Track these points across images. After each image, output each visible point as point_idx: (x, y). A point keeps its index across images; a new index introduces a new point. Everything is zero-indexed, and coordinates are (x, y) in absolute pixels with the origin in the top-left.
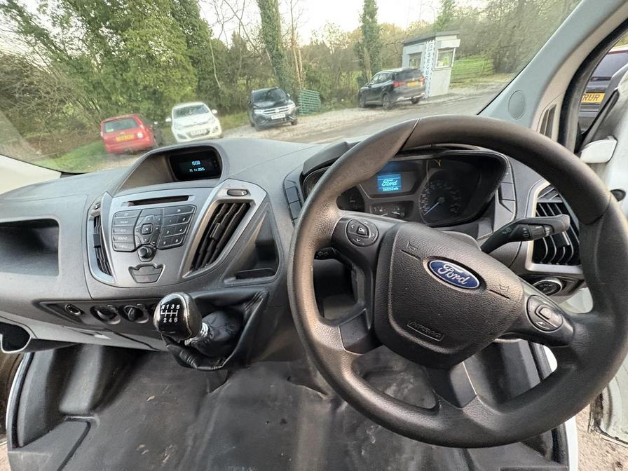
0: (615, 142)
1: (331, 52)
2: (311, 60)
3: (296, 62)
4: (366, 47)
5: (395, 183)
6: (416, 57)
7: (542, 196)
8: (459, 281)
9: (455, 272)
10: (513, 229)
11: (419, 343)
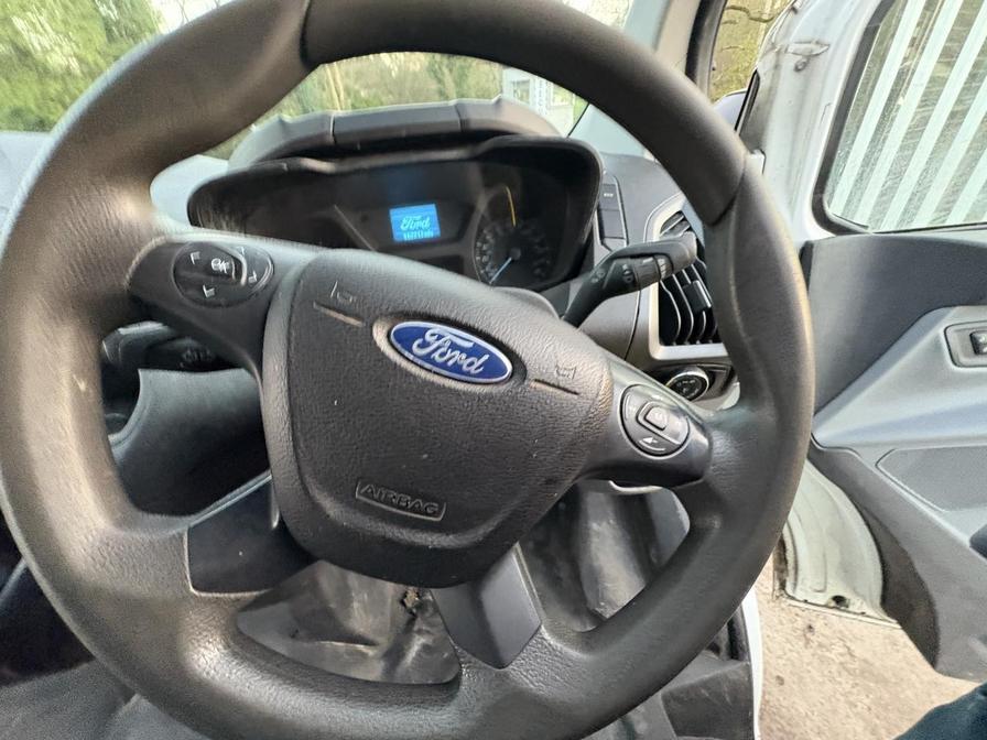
0: (763, 156)
1: (393, 74)
2: (357, 80)
3: (332, 82)
4: (447, 66)
5: (426, 223)
6: (523, 87)
7: (667, 230)
8: (465, 368)
9: (454, 347)
10: (607, 272)
11: (390, 535)
